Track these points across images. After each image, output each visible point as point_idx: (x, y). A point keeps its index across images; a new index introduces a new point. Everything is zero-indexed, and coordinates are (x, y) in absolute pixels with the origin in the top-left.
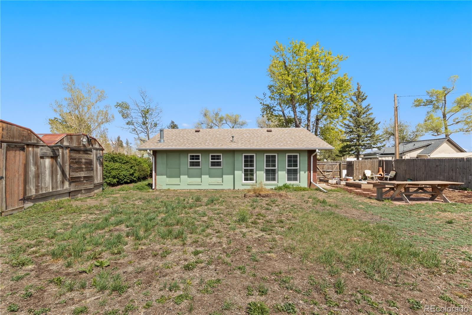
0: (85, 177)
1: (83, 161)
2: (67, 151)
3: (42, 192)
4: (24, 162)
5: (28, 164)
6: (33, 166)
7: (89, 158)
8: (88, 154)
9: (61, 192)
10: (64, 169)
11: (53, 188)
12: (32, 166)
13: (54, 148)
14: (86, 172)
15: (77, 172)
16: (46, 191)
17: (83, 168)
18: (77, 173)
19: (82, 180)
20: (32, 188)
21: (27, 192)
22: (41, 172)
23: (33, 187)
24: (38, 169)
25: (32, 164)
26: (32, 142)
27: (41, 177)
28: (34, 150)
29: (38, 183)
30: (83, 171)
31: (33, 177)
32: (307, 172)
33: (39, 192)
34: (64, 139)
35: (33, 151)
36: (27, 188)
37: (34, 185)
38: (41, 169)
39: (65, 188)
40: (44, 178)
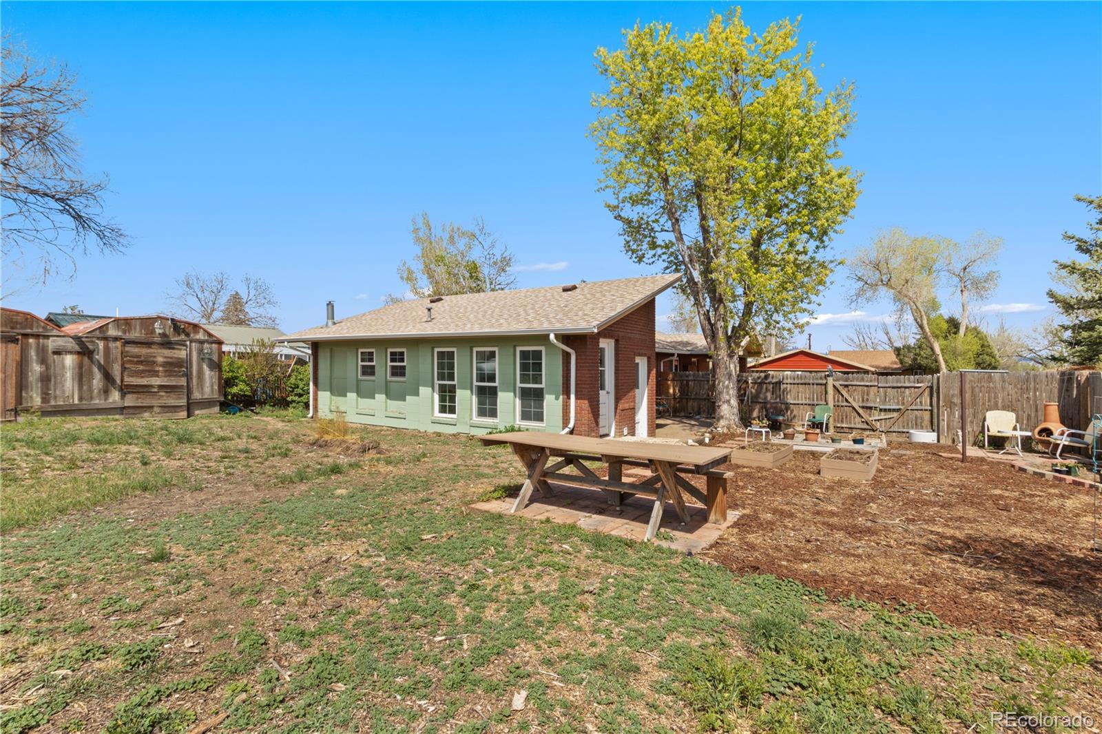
0: (161, 387)
1: (160, 360)
2: (118, 344)
3: (56, 402)
4: (18, 358)
5: (27, 361)
6: (37, 364)
7: (176, 356)
8: (174, 349)
9: (100, 407)
10: (110, 372)
11: (81, 399)
12: (35, 365)
13: (83, 339)
14: (166, 379)
15: (142, 377)
16: (64, 401)
17: (158, 371)
18: (142, 380)
19: (156, 390)
20: (35, 395)
21: (24, 401)
22: (55, 373)
23: (37, 395)
24: (47, 368)
25: (34, 361)
26: (35, 330)
27: (55, 381)
28: (39, 342)
29: (48, 389)
30: (157, 376)
31: (37, 381)
32: (561, 397)
33: (49, 402)
34: (110, 326)
35: (38, 344)
36: (24, 395)
37: (39, 391)
38: (55, 369)
39: (111, 400)
40: (61, 383)
